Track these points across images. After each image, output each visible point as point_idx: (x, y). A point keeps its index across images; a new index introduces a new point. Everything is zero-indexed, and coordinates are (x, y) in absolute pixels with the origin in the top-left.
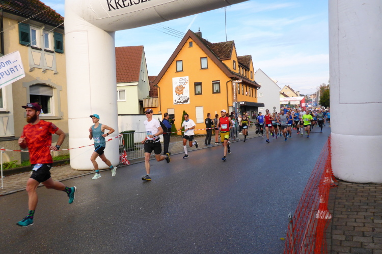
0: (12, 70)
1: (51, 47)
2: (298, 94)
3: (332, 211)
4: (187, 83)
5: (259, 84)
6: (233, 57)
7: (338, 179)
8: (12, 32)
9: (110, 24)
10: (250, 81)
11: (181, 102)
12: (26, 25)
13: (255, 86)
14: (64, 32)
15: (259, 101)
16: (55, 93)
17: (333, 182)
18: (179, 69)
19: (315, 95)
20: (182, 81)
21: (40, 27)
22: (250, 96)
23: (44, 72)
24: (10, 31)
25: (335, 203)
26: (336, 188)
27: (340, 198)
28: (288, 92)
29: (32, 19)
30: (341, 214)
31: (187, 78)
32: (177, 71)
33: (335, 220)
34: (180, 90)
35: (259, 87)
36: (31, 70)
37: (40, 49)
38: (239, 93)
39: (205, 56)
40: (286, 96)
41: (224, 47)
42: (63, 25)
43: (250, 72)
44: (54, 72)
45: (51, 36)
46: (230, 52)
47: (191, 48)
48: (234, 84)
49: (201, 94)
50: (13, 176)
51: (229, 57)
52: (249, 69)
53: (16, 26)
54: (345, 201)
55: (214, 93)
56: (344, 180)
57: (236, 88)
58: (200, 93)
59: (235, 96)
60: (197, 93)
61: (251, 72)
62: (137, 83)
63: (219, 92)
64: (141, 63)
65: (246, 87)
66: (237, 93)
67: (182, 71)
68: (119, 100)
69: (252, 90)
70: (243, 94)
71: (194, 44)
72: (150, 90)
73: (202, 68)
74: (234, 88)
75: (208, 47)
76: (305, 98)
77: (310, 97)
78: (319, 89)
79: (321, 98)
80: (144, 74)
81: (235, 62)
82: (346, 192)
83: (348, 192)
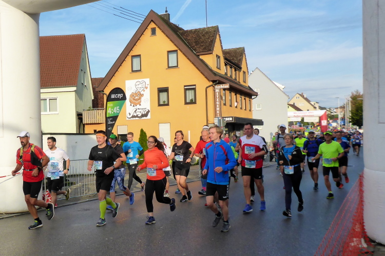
2: (317, 106)
4: (146, 88)
5: (255, 90)
6: (217, 50)
7: (374, 242)
10: (241, 85)
13: (249, 94)
15: (255, 116)
18: (136, 67)
19: (343, 107)
20: (140, 86)
22: (241, 108)
28: (301, 103)
31: (147, 81)
32: (133, 71)
35: (256, 95)
38: (225, 104)
39: (175, 48)
40: (298, 109)
41: (204, 35)
43: (241, 73)
46: (212, 42)
47: (154, 37)
48: (217, 91)
49: (168, 105)
51: (210, 50)
52: (241, 68)
55: (186, 103)
56: (383, 243)
57: (220, 97)
58: (166, 103)
59: (218, 109)
60: (161, 103)
61: (244, 72)
62: (75, 88)
63: (195, 103)
64: (82, 59)
65: (236, 95)
66: (222, 104)
67: (140, 70)
68: (48, 112)
69: (245, 99)
70: (231, 106)
71: (158, 31)
72: (93, 98)
73: (169, 67)
74: (218, 96)
75: (178, 36)
76: (328, 113)
77: (335, 110)
78: (350, 99)
79: (352, 113)
80: (85, 75)
81: (219, 57)
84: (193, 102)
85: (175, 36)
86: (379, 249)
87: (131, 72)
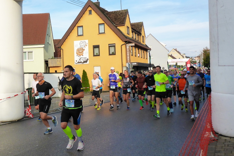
2: (184, 56)
4: (86, 45)
5: (150, 47)
6: (127, 24)
7: (218, 134)
10: (141, 44)
13: (146, 49)
17: (213, 136)
18: (80, 33)
19: (199, 57)
20: (83, 44)
22: (142, 57)
27: (219, 152)
28: (175, 54)
31: (87, 41)
32: (78, 35)
34: (80, 51)
35: (150, 49)
38: (132, 55)
39: (103, 22)
40: (174, 58)
41: (119, 15)
43: (141, 37)
46: (125, 19)
47: (90, 16)
48: (128, 47)
49: (99, 55)
51: (123, 24)
52: (141, 34)
54: (224, 154)
55: (110, 55)
56: (223, 134)
59: (128, 58)
60: (95, 54)
61: (143, 37)
62: (43, 46)
63: (115, 54)
64: (48, 28)
65: (138, 49)
67: (83, 35)
68: (27, 60)
69: (144, 52)
70: (136, 56)
71: (93, 12)
72: (54, 52)
73: (99, 33)
74: (128, 50)
75: (105, 15)
76: (191, 60)
77: (194, 58)
78: (203, 52)
79: (204, 60)
80: (50, 38)
81: (129, 28)
82: (225, 146)
83: (226, 146)
84: (114, 54)
85: (103, 15)
86: (221, 138)
87: (77, 35)
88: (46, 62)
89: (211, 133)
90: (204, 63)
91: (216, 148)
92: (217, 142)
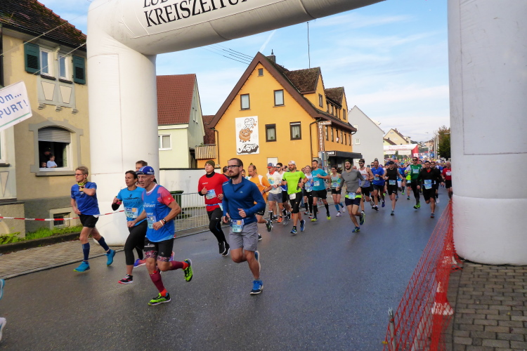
0: (14, 108)
1: (69, 75)
2: (409, 140)
3: (454, 304)
4: (255, 125)
5: (354, 126)
6: (319, 90)
7: (463, 259)
8: (15, 56)
9: (149, 45)
10: (342, 122)
11: (246, 152)
12: (35, 45)
13: (349, 130)
14: (85, 56)
15: (355, 150)
16: (73, 139)
17: (455, 262)
18: (245, 105)
19: (432, 141)
20: (249, 123)
21: (54, 48)
22: (342, 143)
23: (58, 110)
24: (13, 54)
25: (458, 292)
26: (460, 271)
27: (465, 285)
28: (394, 138)
29: (43, 37)
30: (467, 308)
31: (256, 118)
32: (242, 109)
33: (458, 316)
34: (246, 134)
35: (355, 130)
36: (41, 107)
37: (53, 79)
38: (327, 140)
39: (282, 88)
40: (392, 143)
41: (307, 76)
42: (85, 45)
43: (342, 111)
44: (72, 110)
45: (68, 61)
46: (315, 82)
47: (261, 78)
48: (320, 127)
49: (275, 140)
50: (13, 254)
51: (313, 90)
52: (341, 106)
53: (21, 46)
54: (472, 289)
55: (292, 139)
56: (470, 260)
57: (323, 133)
58: (274, 138)
59: (321, 144)
60: (269, 139)
61: (344, 110)
62: (187, 126)
63: (300, 138)
64: (194, 97)
65: (337, 131)
66: (325, 140)
67: (249, 108)
68: (162, 149)
69: (345, 134)
70: (333, 141)
71: (265, 72)
72: (204, 135)
73: (275, 105)
74: (321, 132)
75: (284, 77)
76: (419, 146)
77: (425, 144)
78: (438, 134)
79: (440, 146)
80: (197, 113)
81: (321, 96)
82: (474, 277)
83: (476, 276)
84: (299, 138)
85: (281, 77)
86: (467, 265)
87: (240, 109)
88: (192, 152)
89: (453, 258)
90: (440, 151)
91: (460, 280)
92: (462, 271)
